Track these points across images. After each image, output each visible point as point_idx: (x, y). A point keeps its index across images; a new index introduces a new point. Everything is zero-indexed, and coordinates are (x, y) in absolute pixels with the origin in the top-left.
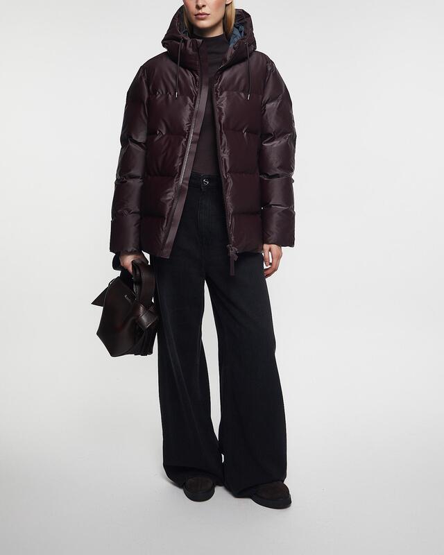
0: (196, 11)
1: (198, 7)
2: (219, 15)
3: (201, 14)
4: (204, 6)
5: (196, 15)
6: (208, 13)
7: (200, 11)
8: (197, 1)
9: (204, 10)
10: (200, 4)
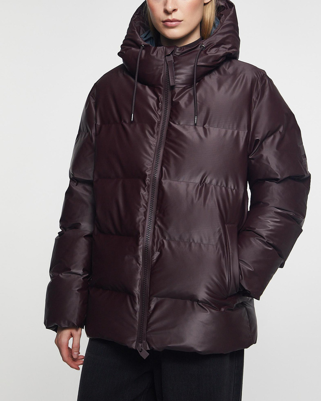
0: (164, 17)
1: (167, 12)
2: (195, 20)
3: (171, 21)
4: (175, 10)
5: (164, 22)
6: (180, 19)
7: (170, 17)
8: (165, 4)
9: (174, 16)
10: (170, 8)
